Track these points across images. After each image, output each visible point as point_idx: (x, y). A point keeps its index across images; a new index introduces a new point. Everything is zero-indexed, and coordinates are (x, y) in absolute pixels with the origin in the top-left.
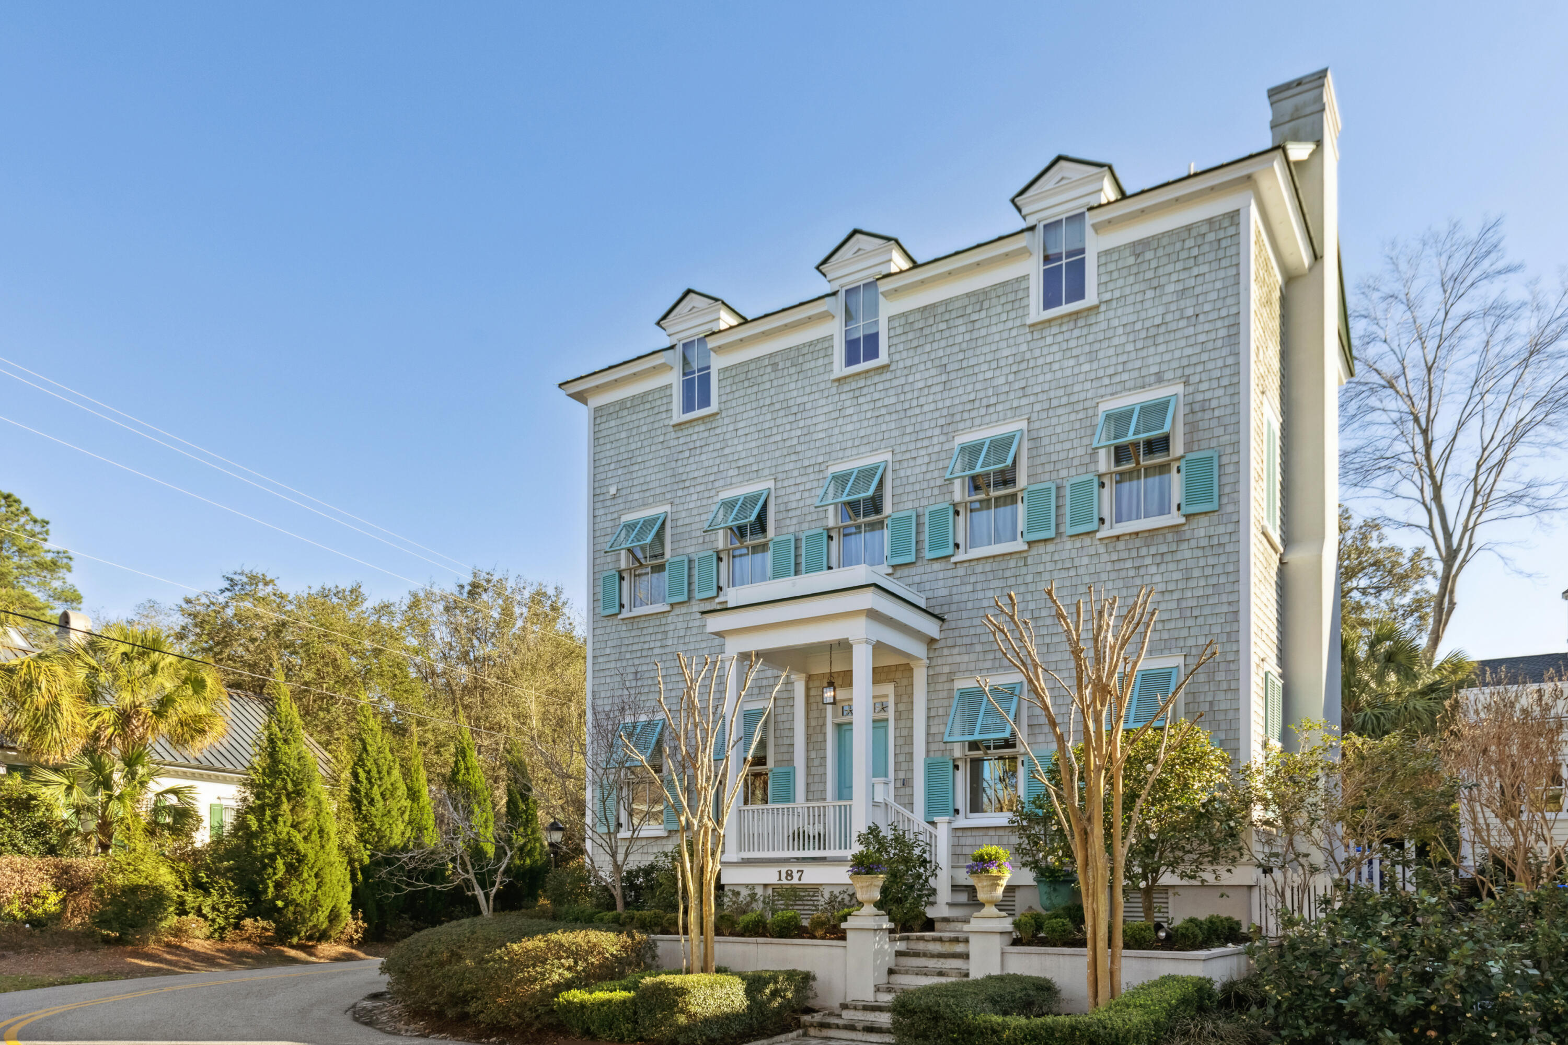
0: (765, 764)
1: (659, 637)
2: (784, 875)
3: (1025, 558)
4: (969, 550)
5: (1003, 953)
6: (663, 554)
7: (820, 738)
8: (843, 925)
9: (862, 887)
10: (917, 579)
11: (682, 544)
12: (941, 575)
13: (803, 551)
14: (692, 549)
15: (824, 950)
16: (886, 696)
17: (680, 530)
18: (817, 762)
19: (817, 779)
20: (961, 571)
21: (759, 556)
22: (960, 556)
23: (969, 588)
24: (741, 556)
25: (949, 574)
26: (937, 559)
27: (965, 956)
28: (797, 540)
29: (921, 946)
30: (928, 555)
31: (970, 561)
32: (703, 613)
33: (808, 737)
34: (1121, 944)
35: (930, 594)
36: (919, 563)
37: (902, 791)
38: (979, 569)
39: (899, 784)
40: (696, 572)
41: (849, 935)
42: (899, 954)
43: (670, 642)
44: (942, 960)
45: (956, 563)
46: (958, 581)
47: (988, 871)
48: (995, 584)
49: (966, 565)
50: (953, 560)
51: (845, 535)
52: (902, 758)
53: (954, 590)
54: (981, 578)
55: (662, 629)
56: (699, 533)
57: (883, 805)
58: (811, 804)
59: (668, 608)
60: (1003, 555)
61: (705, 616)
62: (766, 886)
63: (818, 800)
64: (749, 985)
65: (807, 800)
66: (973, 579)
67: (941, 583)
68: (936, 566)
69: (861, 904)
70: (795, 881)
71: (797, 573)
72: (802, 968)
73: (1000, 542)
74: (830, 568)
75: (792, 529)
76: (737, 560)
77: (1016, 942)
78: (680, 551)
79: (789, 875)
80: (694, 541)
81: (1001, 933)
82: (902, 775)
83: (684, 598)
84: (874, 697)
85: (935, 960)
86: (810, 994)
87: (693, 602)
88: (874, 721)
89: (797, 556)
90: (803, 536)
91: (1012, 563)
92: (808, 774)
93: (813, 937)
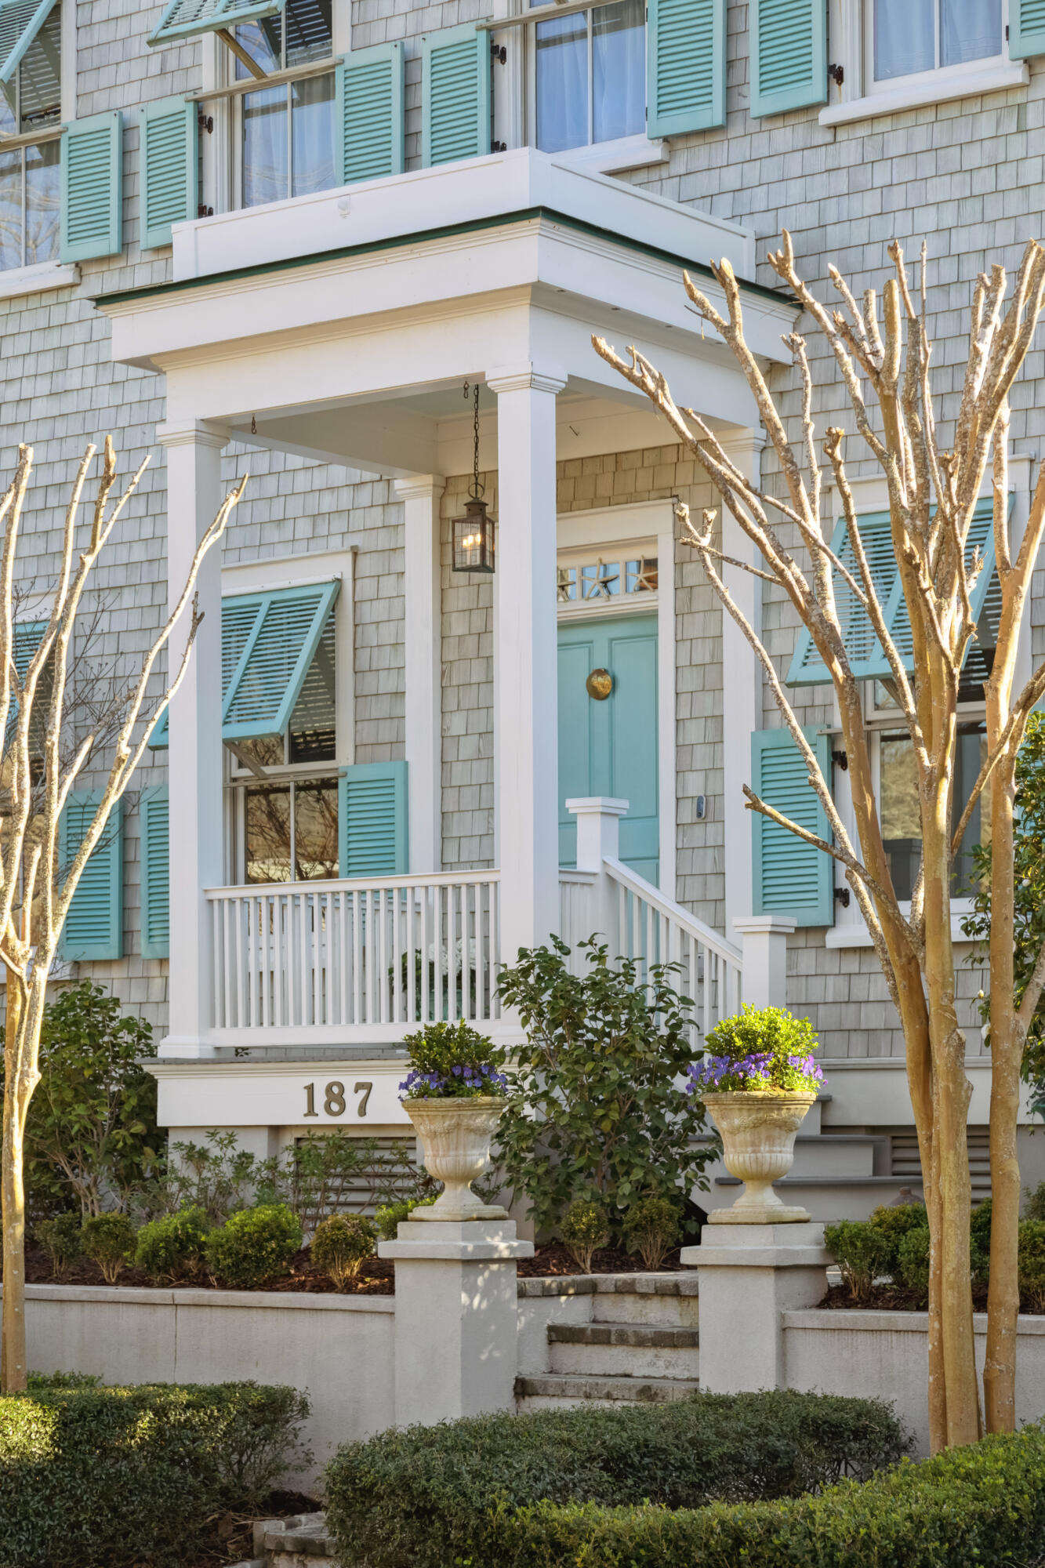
0: (331, 756)
1: (47, 363)
2: (320, 1098)
3: (1021, 108)
4: (872, 86)
5: (783, 1331)
6: (56, 110)
7: (477, 673)
8: (384, 1249)
9: (433, 1135)
10: (731, 178)
11: (106, 77)
12: (794, 166)
13: (424, 95)
14: (131, 94)
15: (339, 1325)
16: (652, 540)
17: (100, 34)
18: (468, 748)
19: (469, 798)
20: (848, 151)
21: (313, 111)
22: (847, 106)
23: (871, 203)
24: (266, 110)
25: (818, 160)
26: (784, 114)
27: (690, 1340)
28: (409, 62)
29: (626, 1312)
30: (757, 103)
31: (874, 118)
32: (101, 301)
33: (444, 669)
34: (1015, 1300)
35: (766, 224)
36: (736, 130)
37: (697, 835)
38: (897, 144)
39: (688, 814)
40: (140, 162)
41: (403, 1277)
42: (560, 1335)
43: (74, 380)
44: (667, 1353)
45: (834, 127)
46: (841, 183)
47: (743, 1085)
48: (939, 189)
49: (862, 131)
50: (826, 116)
51: (542, 44)
52: (694, 732)
53: (831, 212)
54: (903, 171)
55: (54, 339)
56: (139, 47)
57: (600, 882)
58: (448, 879)
59: (67, 276)
60: (962, 99)
61: (104, 309)
62: (276, 1130)
63: (471, 864)
64: (64, 1425)
65: (444, 865)
66: (882, 175)
67: (795, 190)
68: (784, 136)
69: (430, 1187)
70: (350, 1117)
71: (409, 163)
72: (267, 1377)
73: (958, 60)
74: (496, 147)
75: (397, 29)
76: (256, 123)
77: (837, 1297)
78: (102, 100)
79: (335, 1095)
80: (137, 70)
81: (778, 1269)
82: (695, 785)
83: (111, 244)
84: (562, 552)
85: (649, 1353)
86: (288, 1456)
87: (136, 257)
88: (563, 626)
89: (408, 112)
90: (424, 51)
91: (986, 126)
92: (444, 786)
93: (325, 1286)
